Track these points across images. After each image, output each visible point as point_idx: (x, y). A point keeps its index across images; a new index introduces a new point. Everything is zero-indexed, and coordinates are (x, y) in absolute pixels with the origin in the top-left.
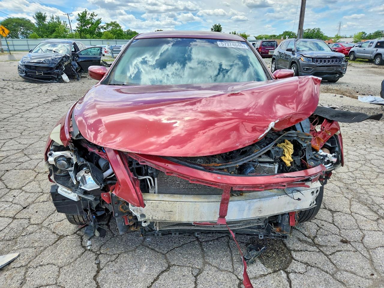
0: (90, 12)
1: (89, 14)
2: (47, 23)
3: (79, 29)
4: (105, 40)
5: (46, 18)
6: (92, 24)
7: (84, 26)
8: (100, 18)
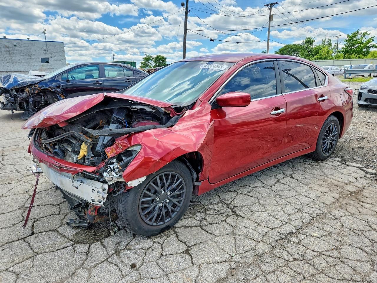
0: (362, 31)
1: (361, 33)
2: (313, 47)
3: (344, 50)
4: (370, 59)
5: (314, 42)
6: (361, 43)
7: (351, 46)
8: (373, 37)
